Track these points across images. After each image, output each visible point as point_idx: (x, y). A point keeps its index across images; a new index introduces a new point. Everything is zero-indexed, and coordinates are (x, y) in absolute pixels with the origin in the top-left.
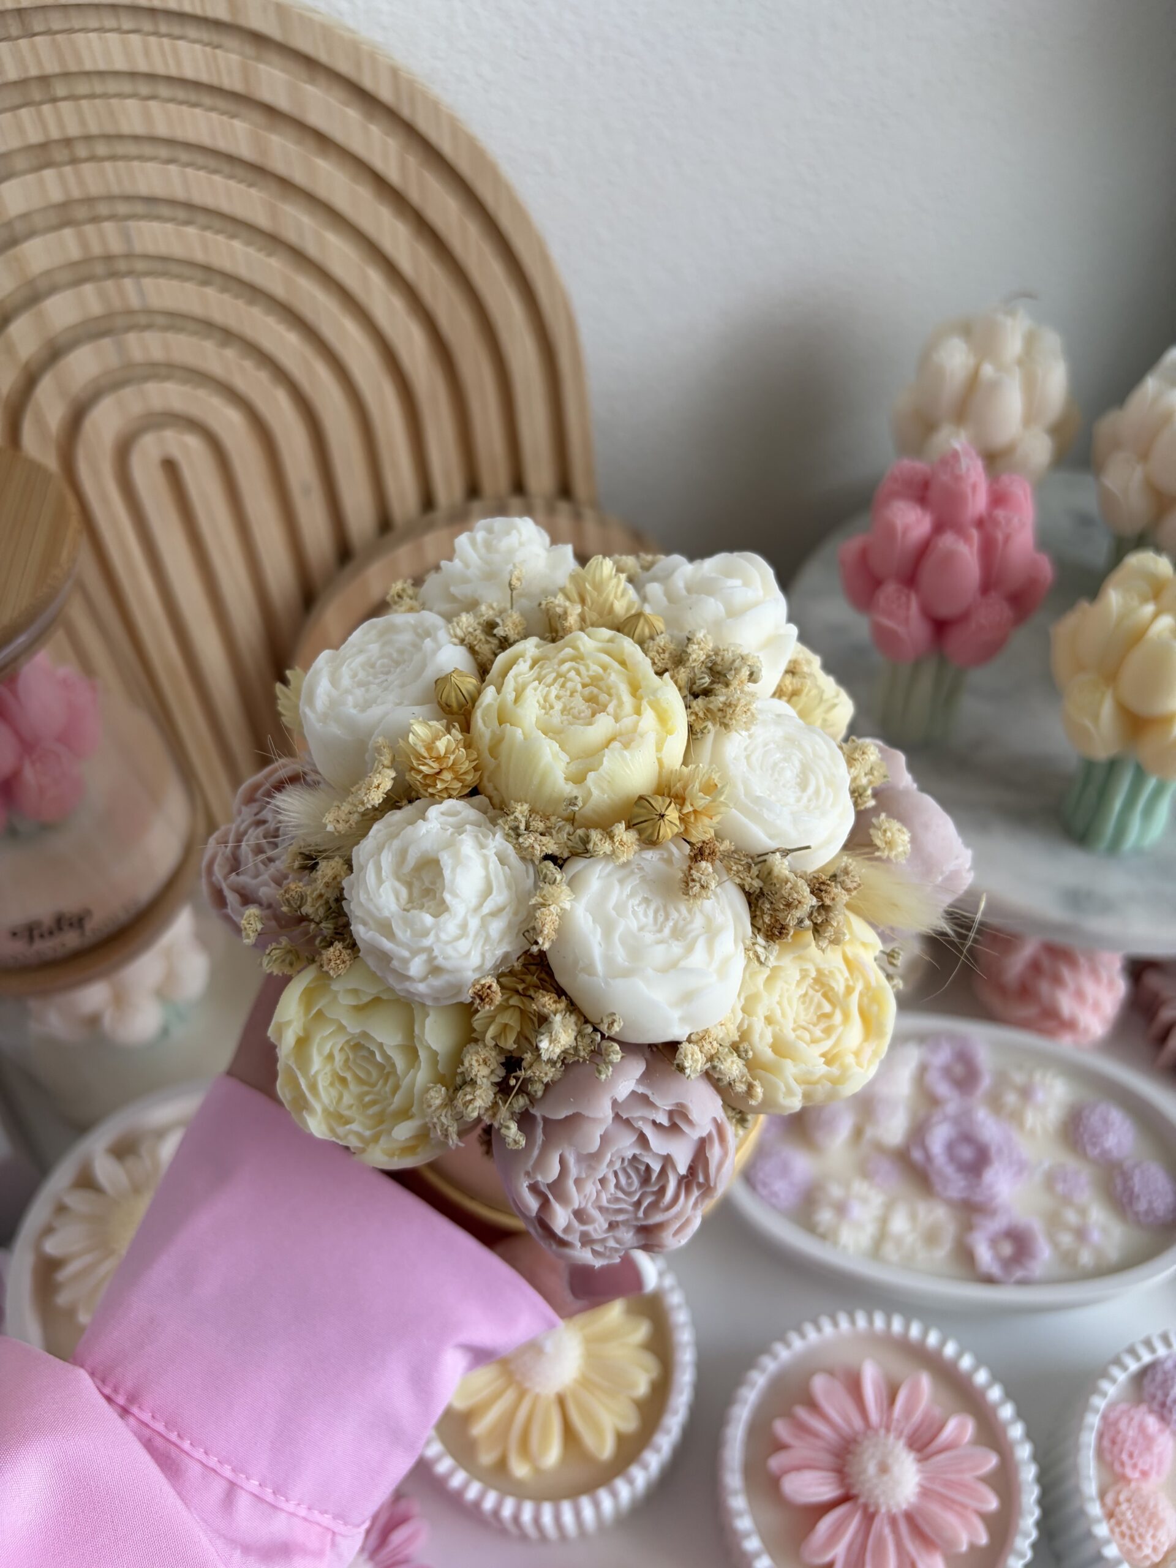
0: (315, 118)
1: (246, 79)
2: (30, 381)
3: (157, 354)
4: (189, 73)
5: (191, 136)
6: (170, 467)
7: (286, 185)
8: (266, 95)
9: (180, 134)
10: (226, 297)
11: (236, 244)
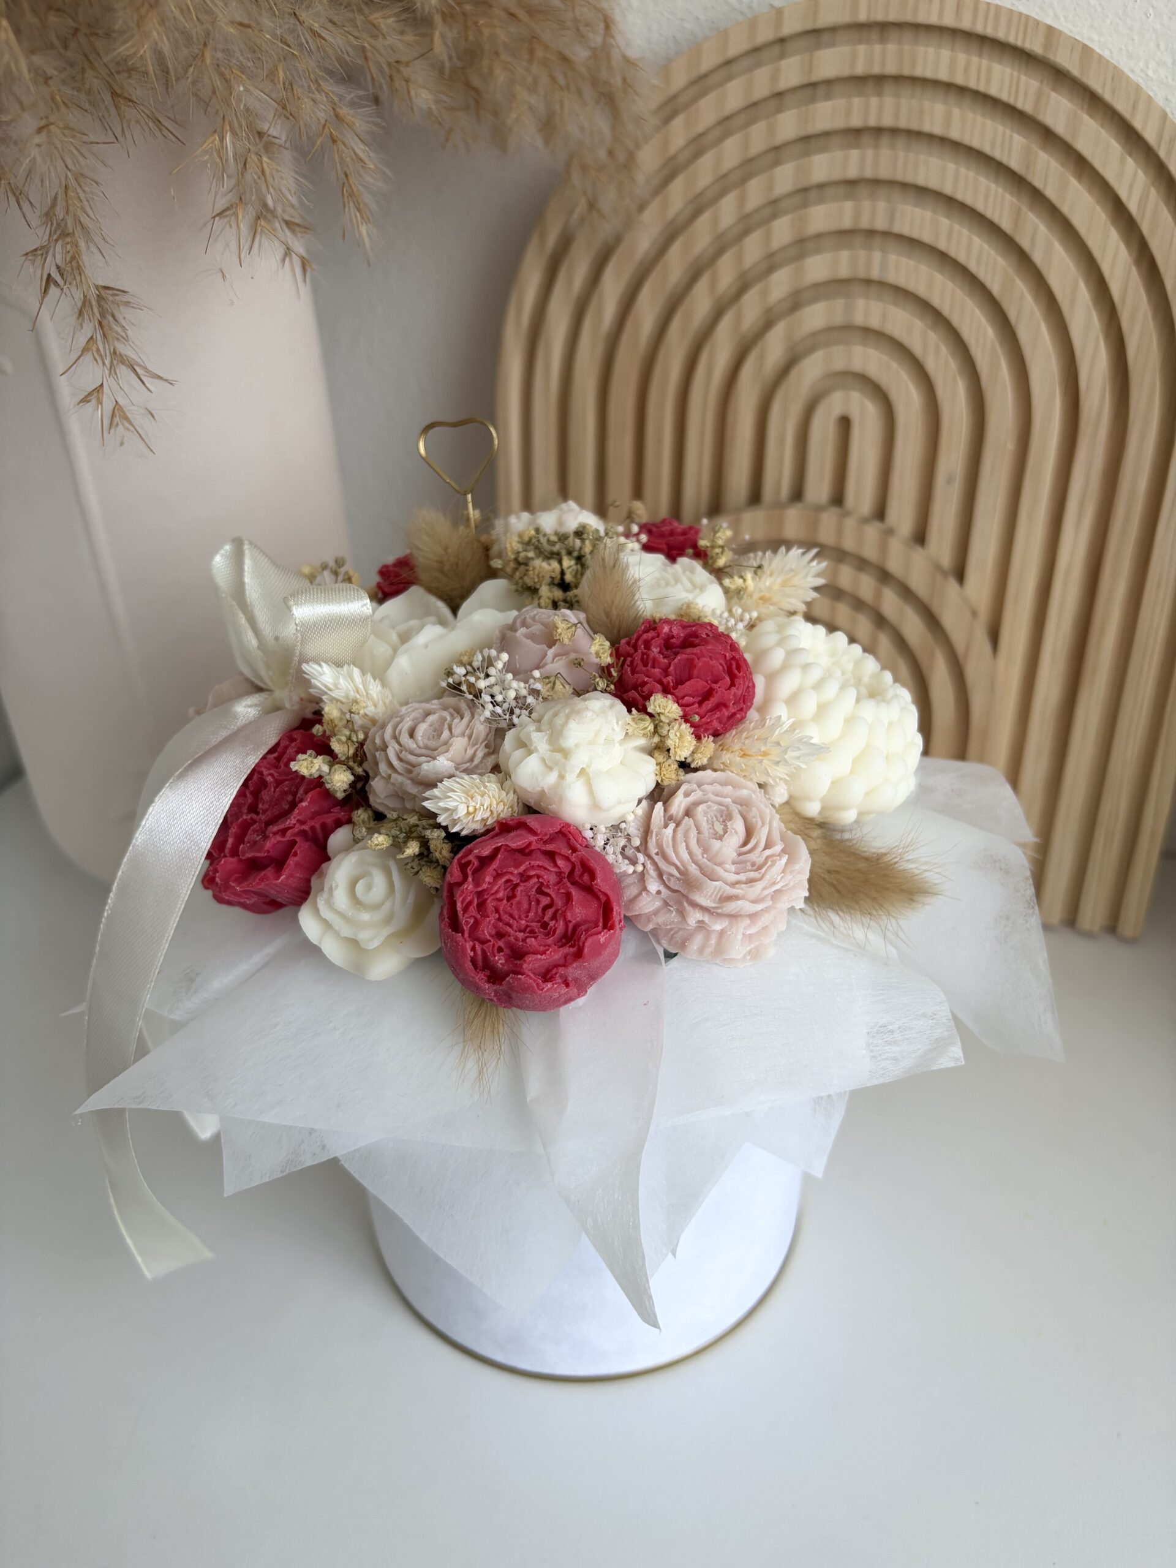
0: (1082, 146)
1: (1037, 103)
2: (767, 324)
3: (875, 323)
4: (993, 92)
5: (975, 143)
6: (845, 423)
7: (1037, 197)
8: (1049, 120)
9: (967, 140)
10: (950, 285)
11: (977, 241)
